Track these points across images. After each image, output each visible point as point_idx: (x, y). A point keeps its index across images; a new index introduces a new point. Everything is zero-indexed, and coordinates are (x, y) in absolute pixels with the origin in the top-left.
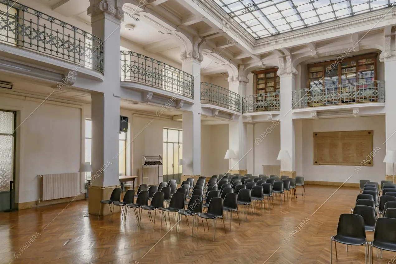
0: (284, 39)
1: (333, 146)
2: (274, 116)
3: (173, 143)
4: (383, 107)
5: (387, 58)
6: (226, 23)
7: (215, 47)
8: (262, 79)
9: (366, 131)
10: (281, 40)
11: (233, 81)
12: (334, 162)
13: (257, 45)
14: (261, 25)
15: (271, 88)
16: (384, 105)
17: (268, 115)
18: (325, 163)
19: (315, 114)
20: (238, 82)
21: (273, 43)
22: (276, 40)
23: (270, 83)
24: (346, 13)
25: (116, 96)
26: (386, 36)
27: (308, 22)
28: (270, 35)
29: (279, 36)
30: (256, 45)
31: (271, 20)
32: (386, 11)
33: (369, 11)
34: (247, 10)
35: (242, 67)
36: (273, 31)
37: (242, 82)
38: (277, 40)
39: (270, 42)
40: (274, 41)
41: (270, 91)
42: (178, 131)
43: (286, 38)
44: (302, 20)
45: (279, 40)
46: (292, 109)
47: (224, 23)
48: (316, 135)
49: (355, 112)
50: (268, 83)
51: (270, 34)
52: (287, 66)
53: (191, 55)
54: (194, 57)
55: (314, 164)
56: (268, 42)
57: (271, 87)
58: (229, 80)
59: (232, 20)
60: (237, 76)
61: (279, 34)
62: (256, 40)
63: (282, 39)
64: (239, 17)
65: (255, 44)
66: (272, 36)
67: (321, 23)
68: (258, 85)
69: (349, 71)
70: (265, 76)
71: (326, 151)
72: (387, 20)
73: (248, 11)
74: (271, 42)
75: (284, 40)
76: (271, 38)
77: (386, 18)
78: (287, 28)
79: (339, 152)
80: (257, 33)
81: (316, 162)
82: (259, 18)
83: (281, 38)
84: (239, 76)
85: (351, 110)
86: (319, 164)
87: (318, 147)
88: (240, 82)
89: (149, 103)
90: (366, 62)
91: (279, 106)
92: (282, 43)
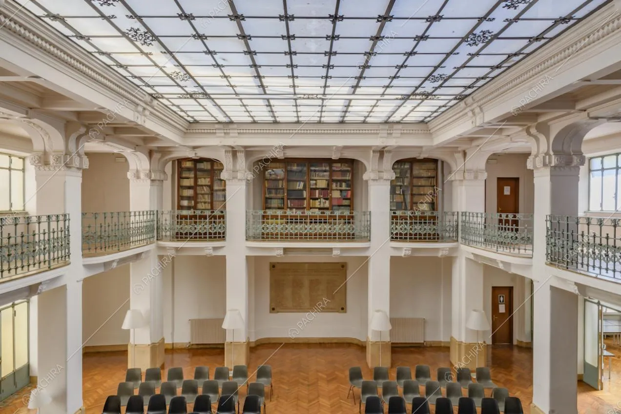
0: (239, 131)
1: (297, 285)
2: (215, 249)
4: (367, 249)
5: (373, 180)
6: (144, 109)
8: (189, 169)
9: (338, 263)
10: (234, 133)
11: (138, 177)
12: (298, 307)
13: (191, 131)
14: (206, 112)
15: (204, 188)
16: (368, 246)
17: (207, 247)
18: (286, 309)
19: (281, 252)
20: (149, 181)
21: (220, 133)
22: (225, 131)
23: (203, 179)
26: (374, 152)
28: (217, 122)
29: (231, 126)
30: (189, 131)
31: (225, 111)
32: (381, 127)
33: (363, 122)
34: (188, 96)
35: (156, 156)
36: (222, 118)
37: (157, 181)
38: (228, 131)
39: (214, 131)
40: (222, 131)
41: (203, 192)
43: (242, 131)
44: (274, 117)
45: (231, 131)
46: (247, 240)
47: (141, 109)
48: (274, 266)
49: (335, 253)
50: (200, 178)
51: (217, 120)
52: (238, 167)
53: (60, 162)
54: (69, 166)
55: (270, 312)
56: (212, 131)
57: (205, 186)
58: (129, 175)
59: (155, 102)
60: (148, 172)
61: (231, 122)
62: (190, 123)
63: (236, 131)
64: (170, 100)
65: (187, 130)
66: (219, 123)
67: (298, 122)
68: (181, 180)
69: (320, 177)
70: (195, 166)
71: (288, 292)
72: (381, 137)
74: (217, 131)
75: (239, 133)
76: (217, 126)
77: (379, 135)
79: (305, 292)
80: (195, 117)
81: (273, 309)
82: (206, 105)
83: (235, 129)
84: (150, 171)
85: (331, 249)
86: (278, 312)
87: (277, 286)
88: (153, 181)
90: (341, 167)
91: (224, 233)
92: (237, 137)
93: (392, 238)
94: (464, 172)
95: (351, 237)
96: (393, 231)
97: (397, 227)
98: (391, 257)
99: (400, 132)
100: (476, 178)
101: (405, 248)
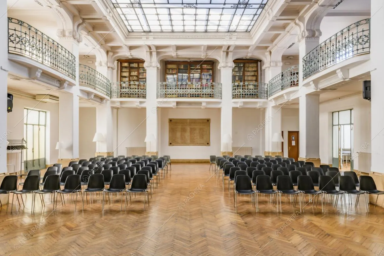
0: (154, 37)
1: (184, 130)
2: (141, 102)
3: (33, 125)
4: (220, 103)
5: (224, 67)
6: (110, 12)
7: (92, 30)
8: (126, 67)
9: (205, 119)
10: (151, 38)
11: (101, 65)
12: (184, 143)
13: (130, 37)
14: (138, 21)
15: (134, 77)
16: (220, 101)
17: (135, 102)
18: (177, 144)
19: (175, 104)
20: (106, 68)
21: (144, 38)
22: (147, 37)
23: (133, 72)
24: (203, 29)
25: (3, 69)
26: (223, 52)
27: (176, 28)
28: (143, 31)
29: (150, 34)
30: (128, 37)
31: (147, 19)
32: (226, 34)
33: (216, 31)
34: (131, 5)
35: (111, 54)
36: (146, 29)
37: (110, 68)
38: (148, 37)
39: (141, 37)
40: (145, 37)
41: (133, 79)
42: (38, 112)
43: (155, 37)
44: (172, 25)
45: (150, 37)
46: (157, 98)
47: (108, 11)
48: (171, 121)
49: (204, 104)
50: (132, 72)
51: (143, 30)
52: (153, 61)
53: (71, 34)
54: (74, 37)
55: (169, 145)
56: (140, 37)
57: (135, 76)
58: (97, 64)
59: (114, 9)
60: (106, 62)
61: (150, 32)
62: (129, 32)
63: (153, 37)
64: (122, 9)
66: (144, 32)
67: (184, 32)
68: (122, 73)
69: (196, 72)
70: (129, 65)
71: (179, 134)
72: (226, 40)
73: (132, 7)
74: (143, 37)
75: (154, 38)
76: (143, 34)
78: (158, 29)
79: (187, 135)
80: (132, 27)
81: (171, 144)
82: (139, 14)
83: (151, 36)
84: (107, 62)
85: (200, 103)
86: (173, 145)
87: (172, 131)
88: (108, 67)
89: (36, 81)
90: (207, 67)
91: (145, 95)
92: (152, 40)
93: (233, 97)
94: (270, 62)
95: (211, 96)
96: (233, 94)
97: (235, 91)
98: (233, 107)
99: (236, 37)
100: (276, 65)
101: (240, 102)
